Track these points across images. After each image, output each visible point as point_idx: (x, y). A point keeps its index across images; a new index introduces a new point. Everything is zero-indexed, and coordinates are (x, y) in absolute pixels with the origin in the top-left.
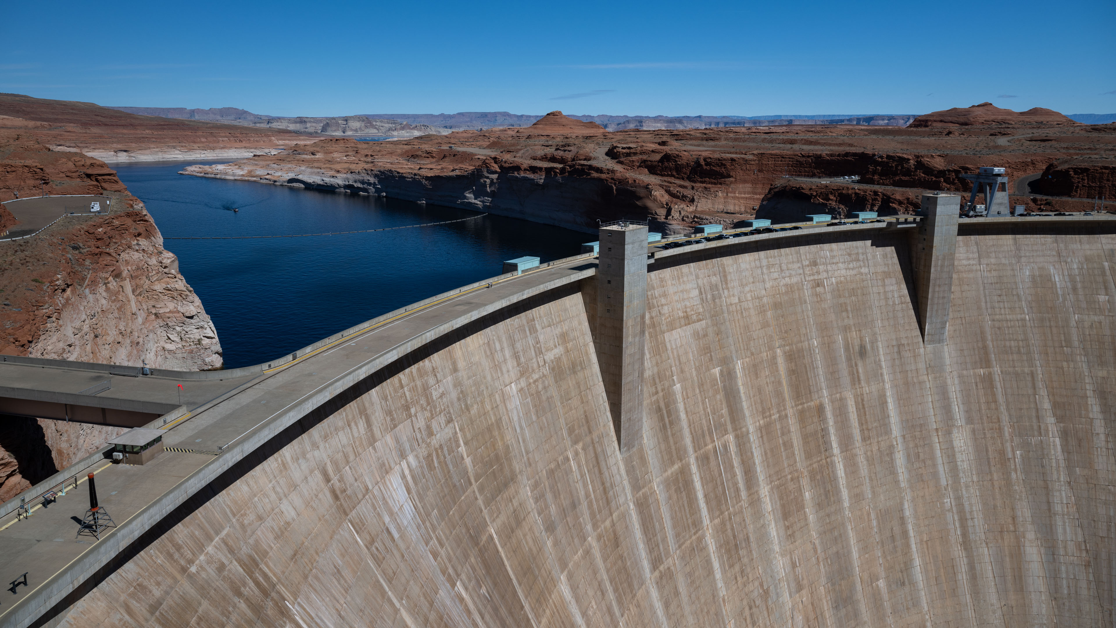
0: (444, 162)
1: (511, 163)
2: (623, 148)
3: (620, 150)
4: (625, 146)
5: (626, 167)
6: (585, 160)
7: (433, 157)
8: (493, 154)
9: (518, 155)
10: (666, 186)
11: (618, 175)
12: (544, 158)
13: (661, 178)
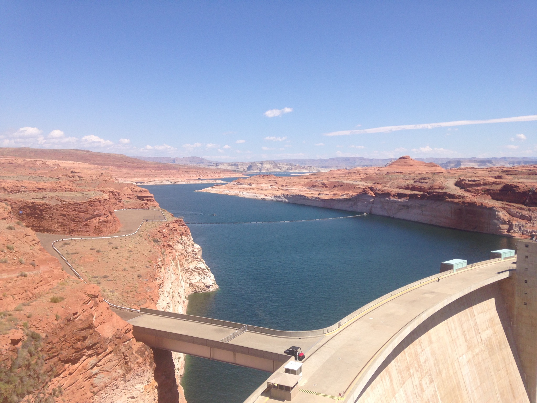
0: (334, 190)
1: (383, 191)
2: (469, 181)
3: (467, 182)
4: (470, 179)
5: (473, 194)
6: (439, 189)
7: (326, 187)
8: (370, 185)
9: (387, 186)
10: (507, 208)
11: (468, 200)
12: (407, 188)
13: (502, 202)
